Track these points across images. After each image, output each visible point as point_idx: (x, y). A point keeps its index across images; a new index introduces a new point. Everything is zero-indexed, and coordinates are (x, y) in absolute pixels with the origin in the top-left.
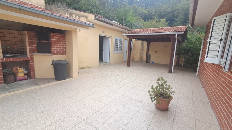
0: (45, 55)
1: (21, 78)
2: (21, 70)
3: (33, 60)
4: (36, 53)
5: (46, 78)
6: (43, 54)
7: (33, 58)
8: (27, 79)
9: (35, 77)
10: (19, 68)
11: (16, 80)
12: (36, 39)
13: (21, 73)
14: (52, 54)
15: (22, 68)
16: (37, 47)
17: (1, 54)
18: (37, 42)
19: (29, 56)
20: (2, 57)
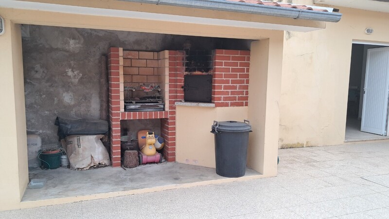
1: (149, 159)
2: (150, 139)
3: (174, 118)
4: (181, 101)
6: (196, 104)
7: (175, 113)
8: (160, 162)
10: (148, 136)
11: (140, 163)
12: (185, 69)
13: (151, 147)
14: (213, 105)
15: (153, 135)
16: (185, 88)
17: (122, 104)
18: (186, 76)
19: (167, 109)
20: (122, 110)
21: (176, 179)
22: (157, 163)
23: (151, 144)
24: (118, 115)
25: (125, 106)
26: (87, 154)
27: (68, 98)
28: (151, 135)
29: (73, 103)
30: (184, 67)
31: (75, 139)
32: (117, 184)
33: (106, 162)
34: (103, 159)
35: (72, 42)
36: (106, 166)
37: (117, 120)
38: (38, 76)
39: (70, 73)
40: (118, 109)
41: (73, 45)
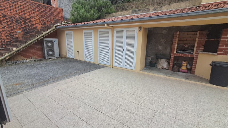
0: (208, 54)
1: (182, 71)
2: (184, 64)
3: (197, 58)
4: (201, 51)
5: (203, 77)
6: (207, 53)
7: (198, 56)
8: (187, 73)
9: (194, 73)
10: (184, 63)
11: (179, 71)
12: (206, 38)
13: (184, 67)
14: (216, 54)
15: (186, 63)
16: (205, 46)
17: (175, 50)
18: (206, 41)
19: (194, 54)
20: (175, 52)
21: (188, 79)
22: (186, 73)
23: (184, 66)
24: (173, 54)
25: (176, 51)
26: (162, 64)
27: (160, 48)
28: (185, 63)
29: (161, 49)
30: (206, 37)
31: (159, 60)
32: (165, 74)
33: (167, 68)
34: (167, 67)
35: (164, 31)
36: (167, 69)
37: (173, 56)
38: (153, 41)
39: (162, 40)
40: (174, 52)
41: (164, 32)
